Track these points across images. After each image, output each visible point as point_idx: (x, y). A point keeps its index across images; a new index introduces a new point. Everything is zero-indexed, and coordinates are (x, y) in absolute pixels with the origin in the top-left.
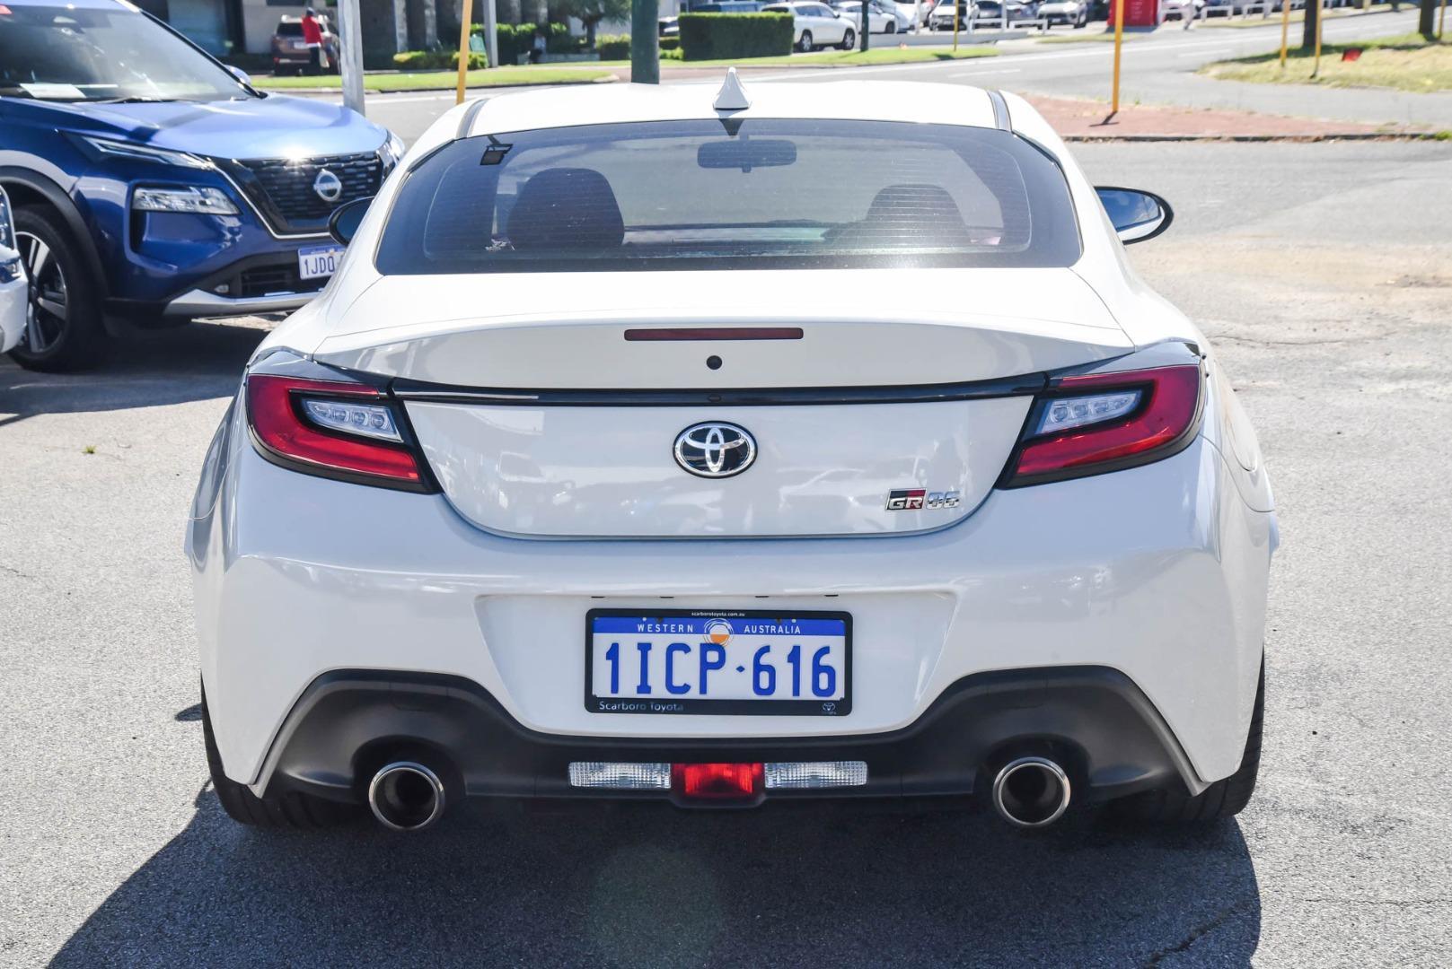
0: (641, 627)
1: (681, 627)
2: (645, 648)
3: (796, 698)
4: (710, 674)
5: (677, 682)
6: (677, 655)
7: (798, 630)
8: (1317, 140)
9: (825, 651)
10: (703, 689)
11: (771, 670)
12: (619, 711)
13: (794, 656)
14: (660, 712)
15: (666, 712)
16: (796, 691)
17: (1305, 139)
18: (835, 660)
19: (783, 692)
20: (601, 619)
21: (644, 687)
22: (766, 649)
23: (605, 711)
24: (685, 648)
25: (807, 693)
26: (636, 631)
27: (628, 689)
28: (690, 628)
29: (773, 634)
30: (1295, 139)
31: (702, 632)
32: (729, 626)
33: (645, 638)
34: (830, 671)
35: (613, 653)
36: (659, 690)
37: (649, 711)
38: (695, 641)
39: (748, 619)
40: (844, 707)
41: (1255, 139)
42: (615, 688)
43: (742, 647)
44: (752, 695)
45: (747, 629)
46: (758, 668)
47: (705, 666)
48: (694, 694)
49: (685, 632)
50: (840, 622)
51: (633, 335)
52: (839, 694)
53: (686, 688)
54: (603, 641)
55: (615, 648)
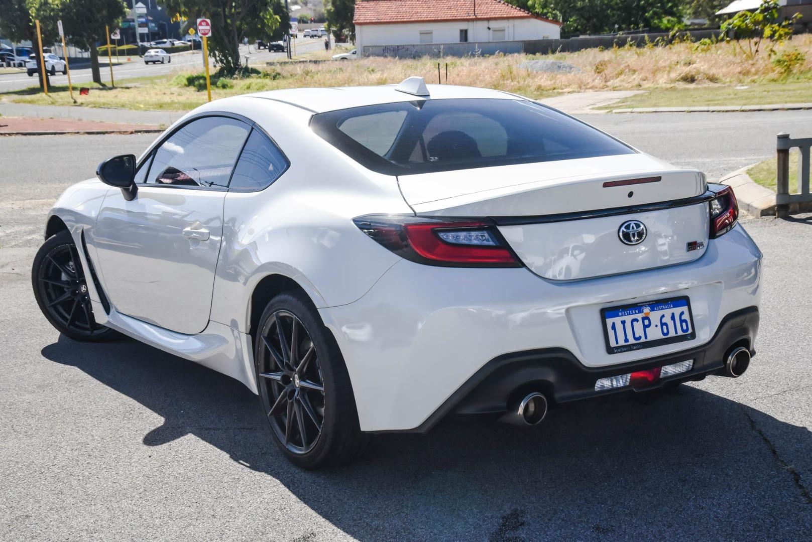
0: (620, 314)
1: (634, 312)
2: (623, 322)
3: (677, 335)
4: (647, 329)
5: (637, 336)
6: (635, 323)
7: (672, 306)
8: (132, 133)
9: (682, 313)
10: (646, 338)
11: (666, 324)
12: (621, 352)
13: (673, 318)
14: (635, 350)
15: (637, 349)
16: (676, 332)
17: (125, 133)
18: (686, 317)
19: (672, 334)
20: (607, 312)
21: (626, 340)
22: (663, 316)
23: (617, 353)
24: (636, 320)
25: (680, 333)
26: (619, 316)
27: (621, 342)
28: (637, 311)
29: (664, 309)
30: (120, 133)
31: (641, 313)
32: (649, 308)
33: (623, 318)
34: (685, 321)
35: (614, 327)
36: (632, 341)
37: (631, 350)
38: (639, 316)
39: (657, 304)
40: (693, 336)
41: (98, 133)
42: (617, 343)
43: (655, 316)
44: (662, 337)
45: (656, 309)
46: (662, 324)
47: (645, 327)
48: (643, 340)
49: (636, 313)
50: (684, 301)
51: (606, 185)
52: (690, 331)
53: (640, 338)
54: (609, 322)
55: (614, 324)
